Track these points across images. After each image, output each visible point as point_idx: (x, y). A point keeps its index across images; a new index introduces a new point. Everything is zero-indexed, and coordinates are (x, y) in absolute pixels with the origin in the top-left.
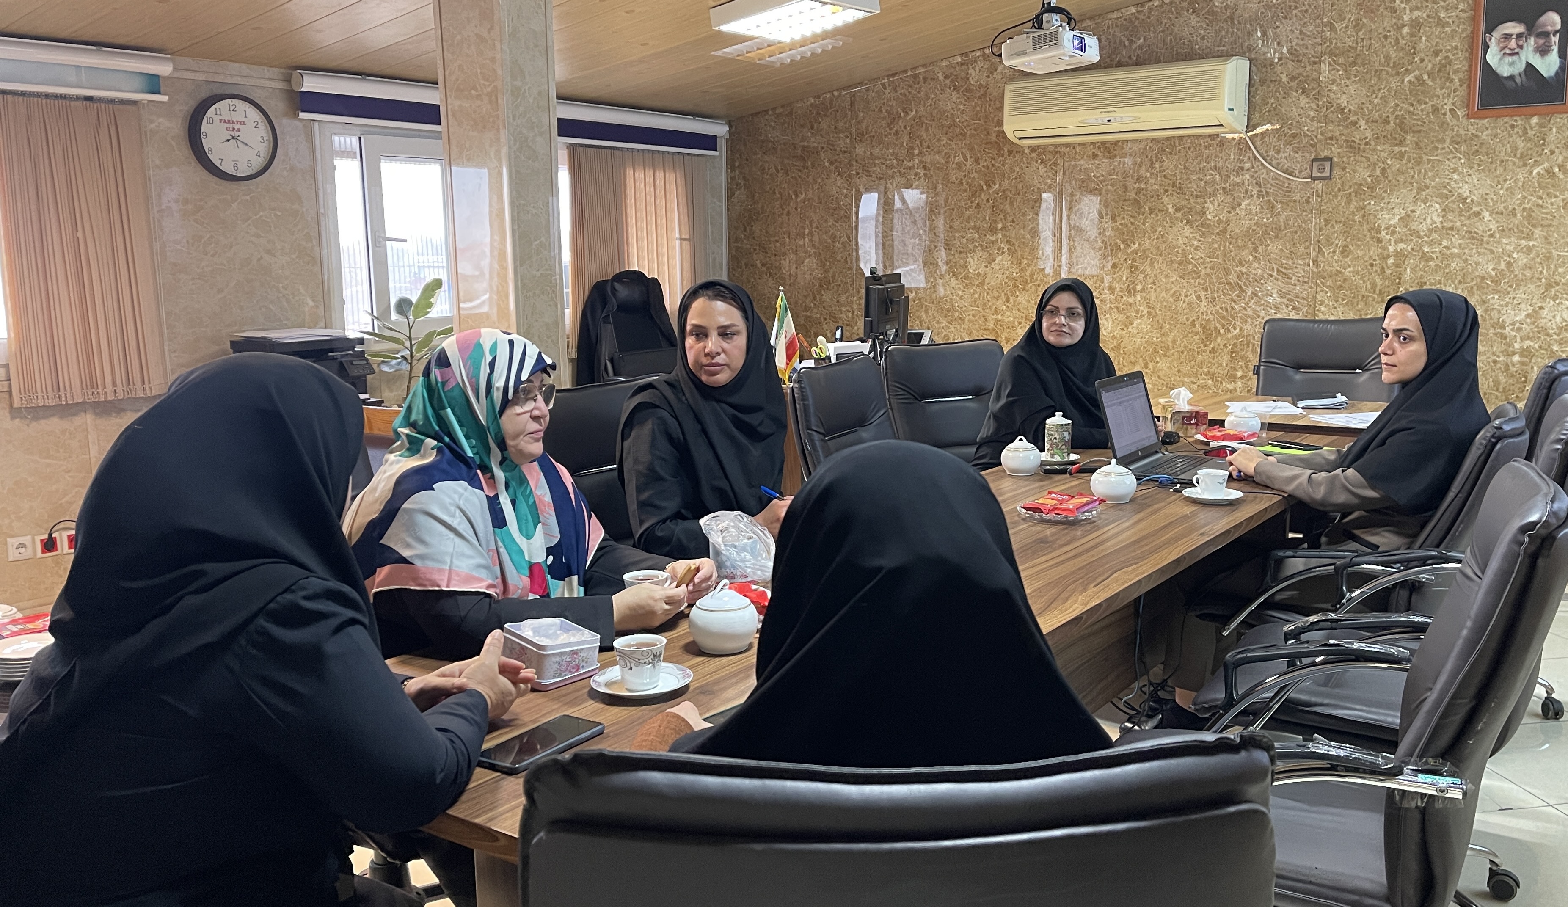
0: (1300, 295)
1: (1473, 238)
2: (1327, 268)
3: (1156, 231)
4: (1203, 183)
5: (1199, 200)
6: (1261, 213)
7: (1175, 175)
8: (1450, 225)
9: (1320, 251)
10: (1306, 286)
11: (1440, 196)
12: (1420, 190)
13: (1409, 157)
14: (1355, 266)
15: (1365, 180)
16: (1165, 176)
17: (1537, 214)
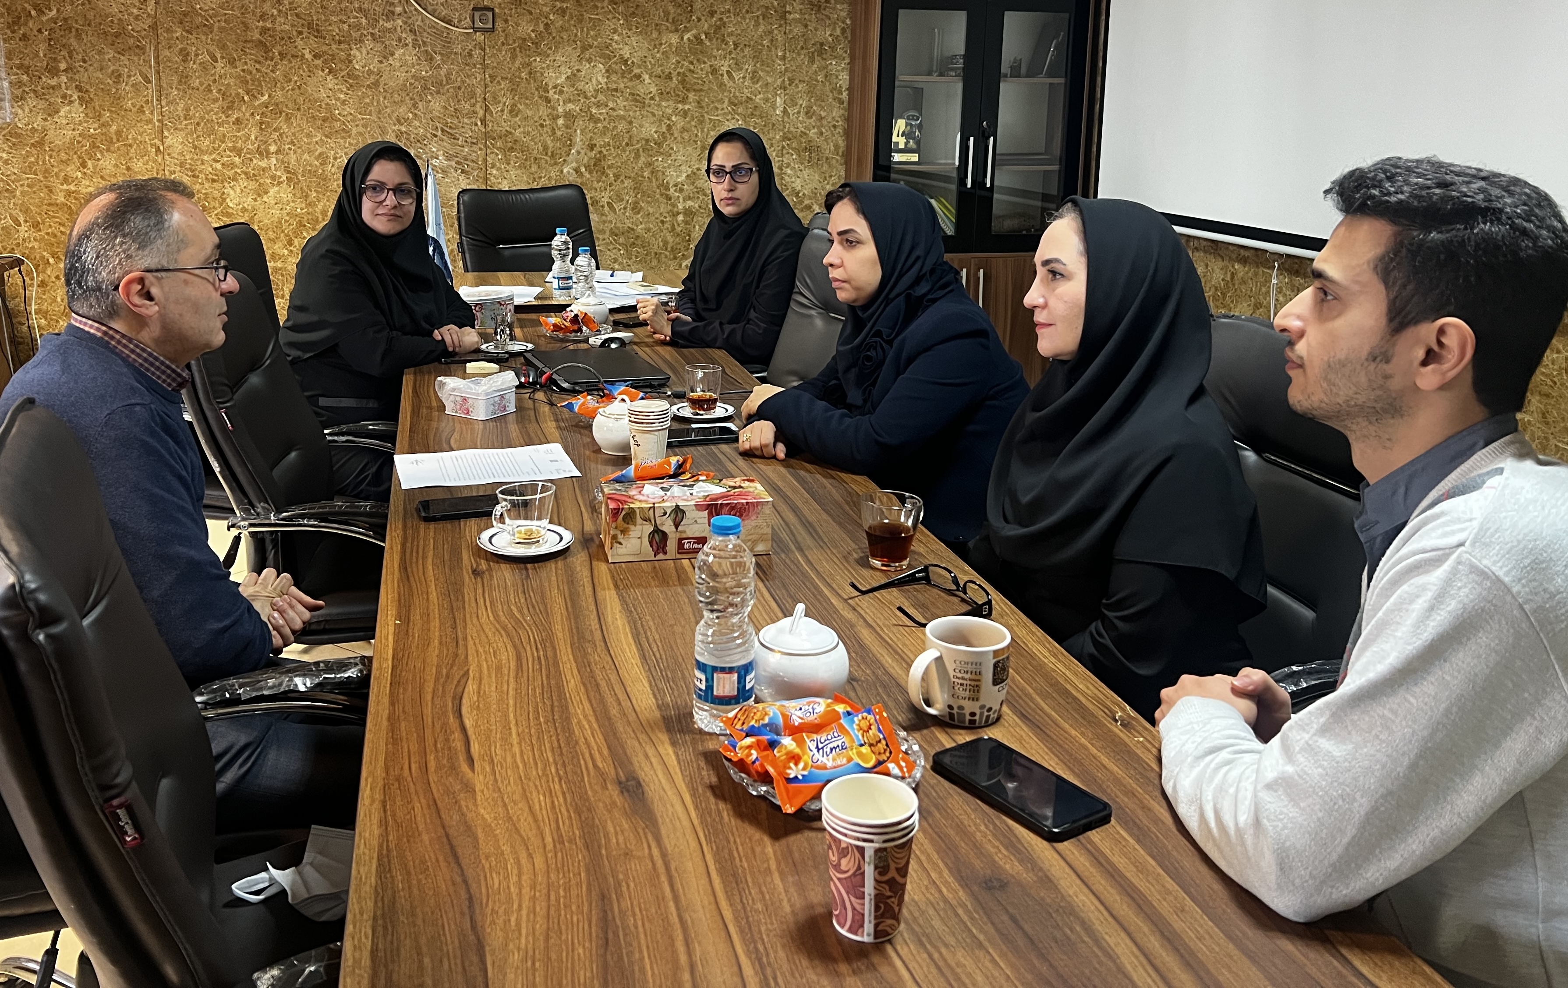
0: (470, 157)
1: (637, 101)
2: (496, 128)
4: (346, 27)
5: (342, 46)
6: (419, 64)
7: (310, 14)
8: (614, 86)
9: (487, 109)
10: (475, 148)
11: (603, 56)
12: (584, 49)
13: (571, 14)
14: (524, 127)
15: (529, 35)
16: (297, 15)
17: (690, 78)
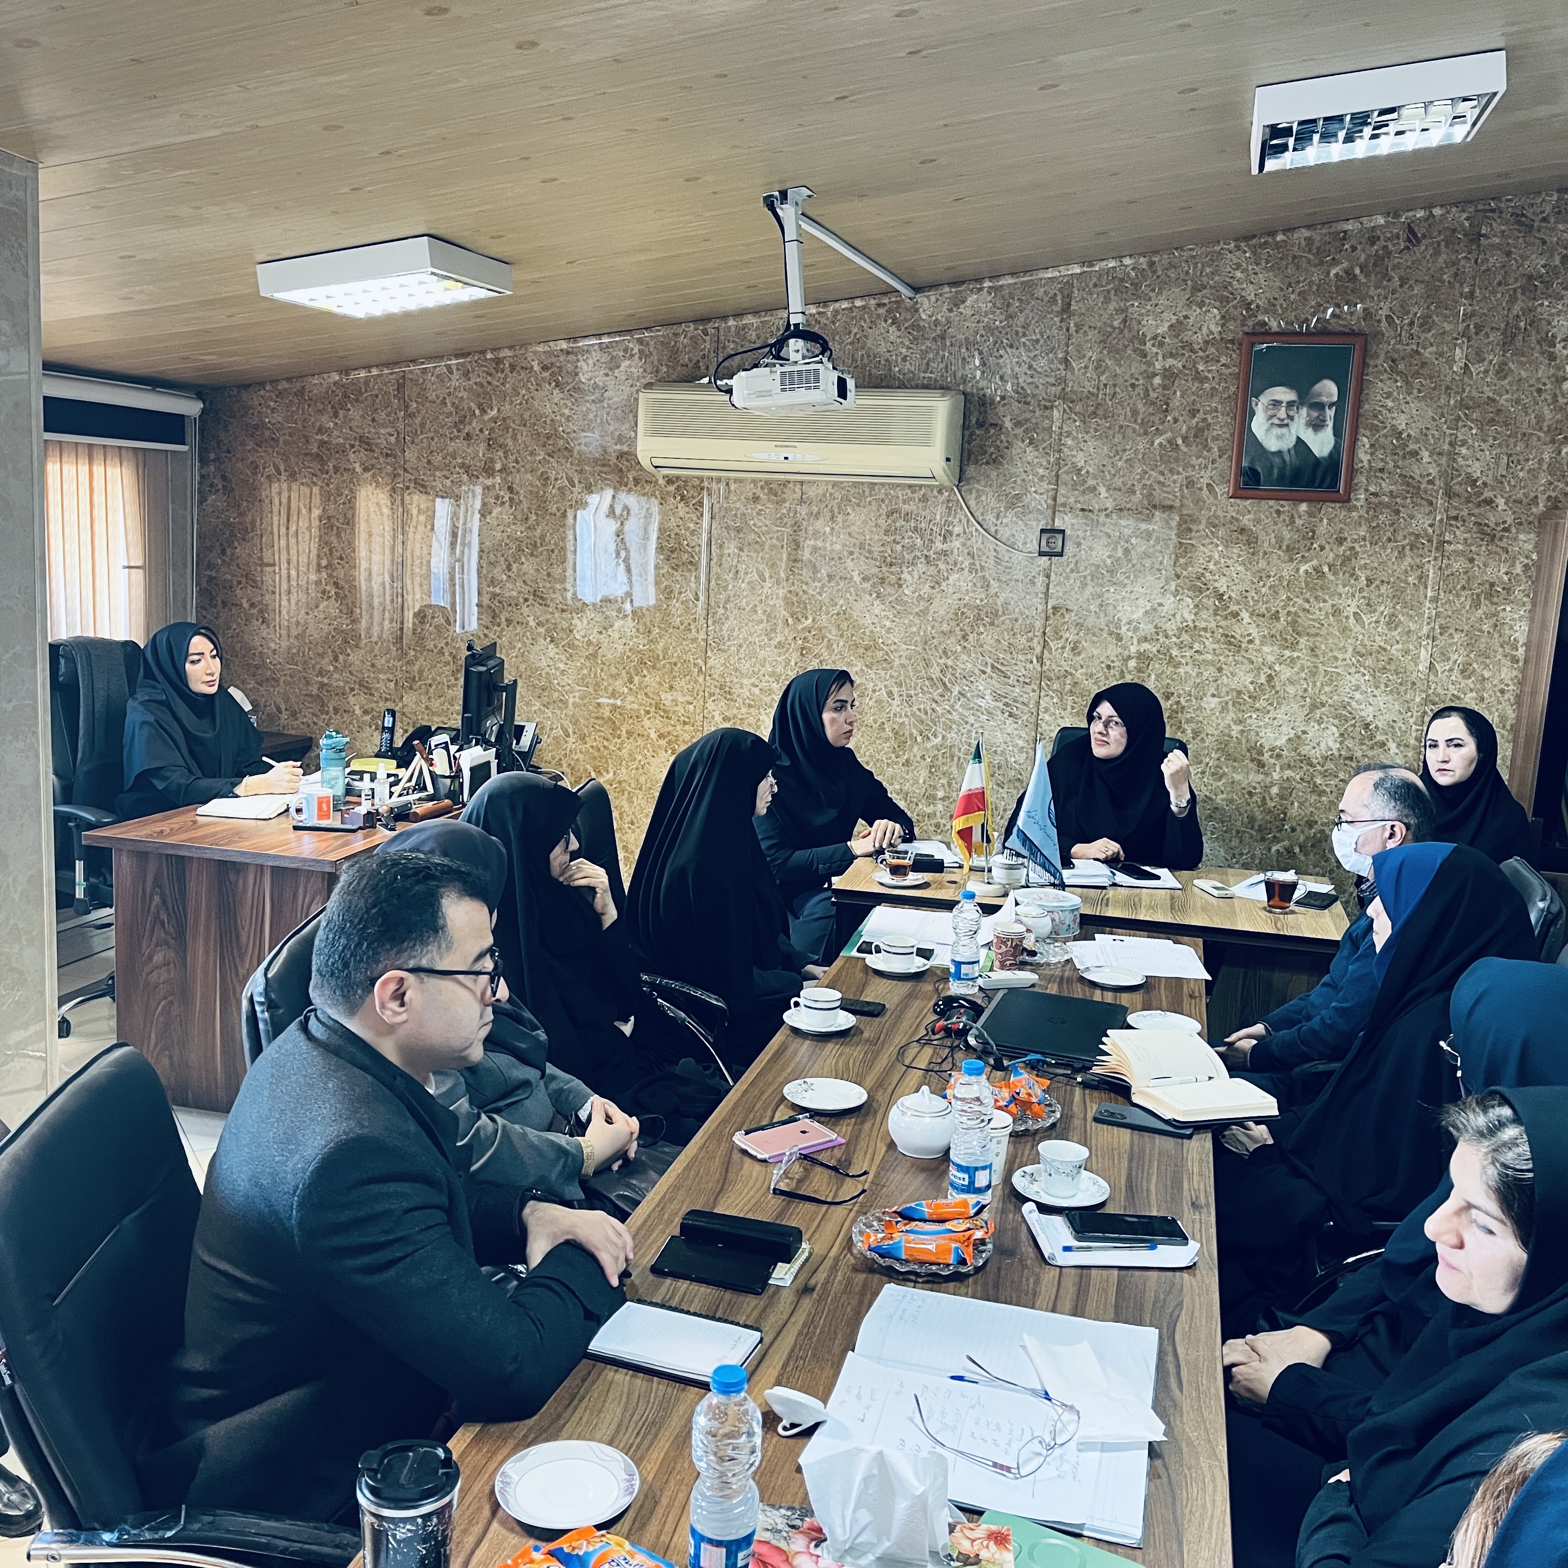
0: (1020, 699)
1: (1230, 643)
2: (1054, 667)
3: (836, 604)
4: (899, 548)
5: (893, 569)
6: (974, 591)
7: (863, 534)
8: (1203, 625)
9: (1045, 645)
10: (1028, 688)
11: (1192, 588)
12: (1169, 579)
13: (1158, 538)
14: (1088, 667)
15: (1104, 561)
16: (850, 534)
17: (1303, 620)
